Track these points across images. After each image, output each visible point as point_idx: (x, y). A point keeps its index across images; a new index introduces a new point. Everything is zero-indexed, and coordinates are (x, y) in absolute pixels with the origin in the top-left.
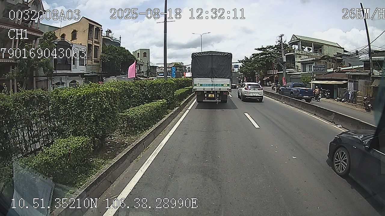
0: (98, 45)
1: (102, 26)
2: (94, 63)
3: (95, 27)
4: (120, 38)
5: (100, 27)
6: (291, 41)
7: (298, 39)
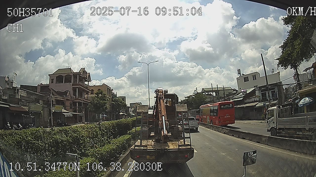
0: (110, 97)
1: (111, 88)
2: (109, 106)
3: (109, 89)
4: (117, 93)
5: (110, 88)
6: (202, 91)
7: (205, 91)
